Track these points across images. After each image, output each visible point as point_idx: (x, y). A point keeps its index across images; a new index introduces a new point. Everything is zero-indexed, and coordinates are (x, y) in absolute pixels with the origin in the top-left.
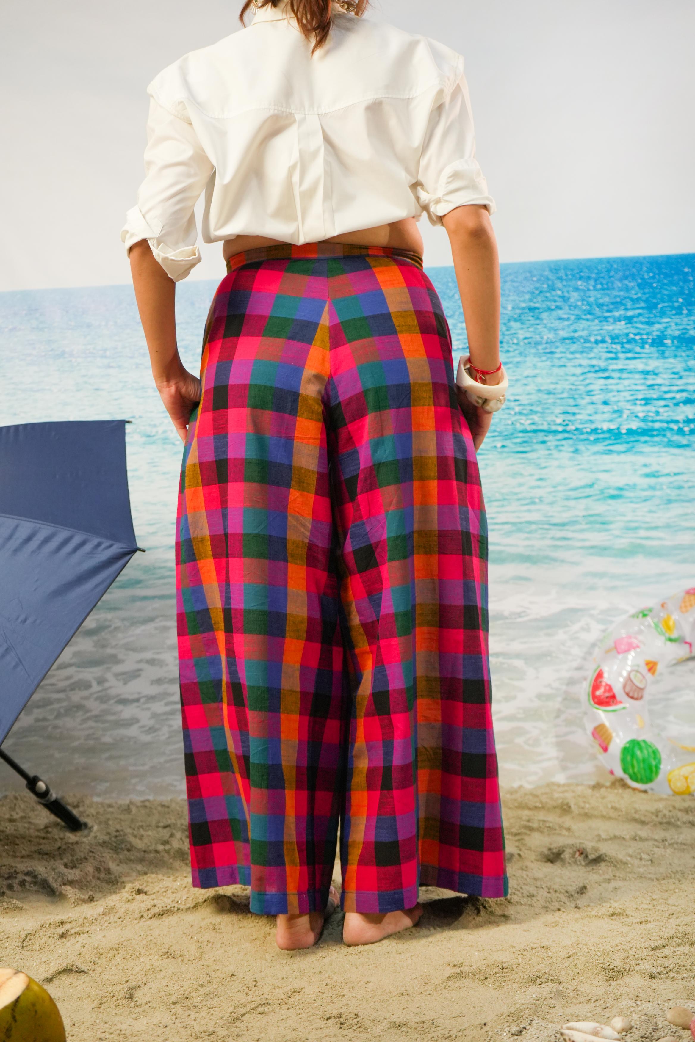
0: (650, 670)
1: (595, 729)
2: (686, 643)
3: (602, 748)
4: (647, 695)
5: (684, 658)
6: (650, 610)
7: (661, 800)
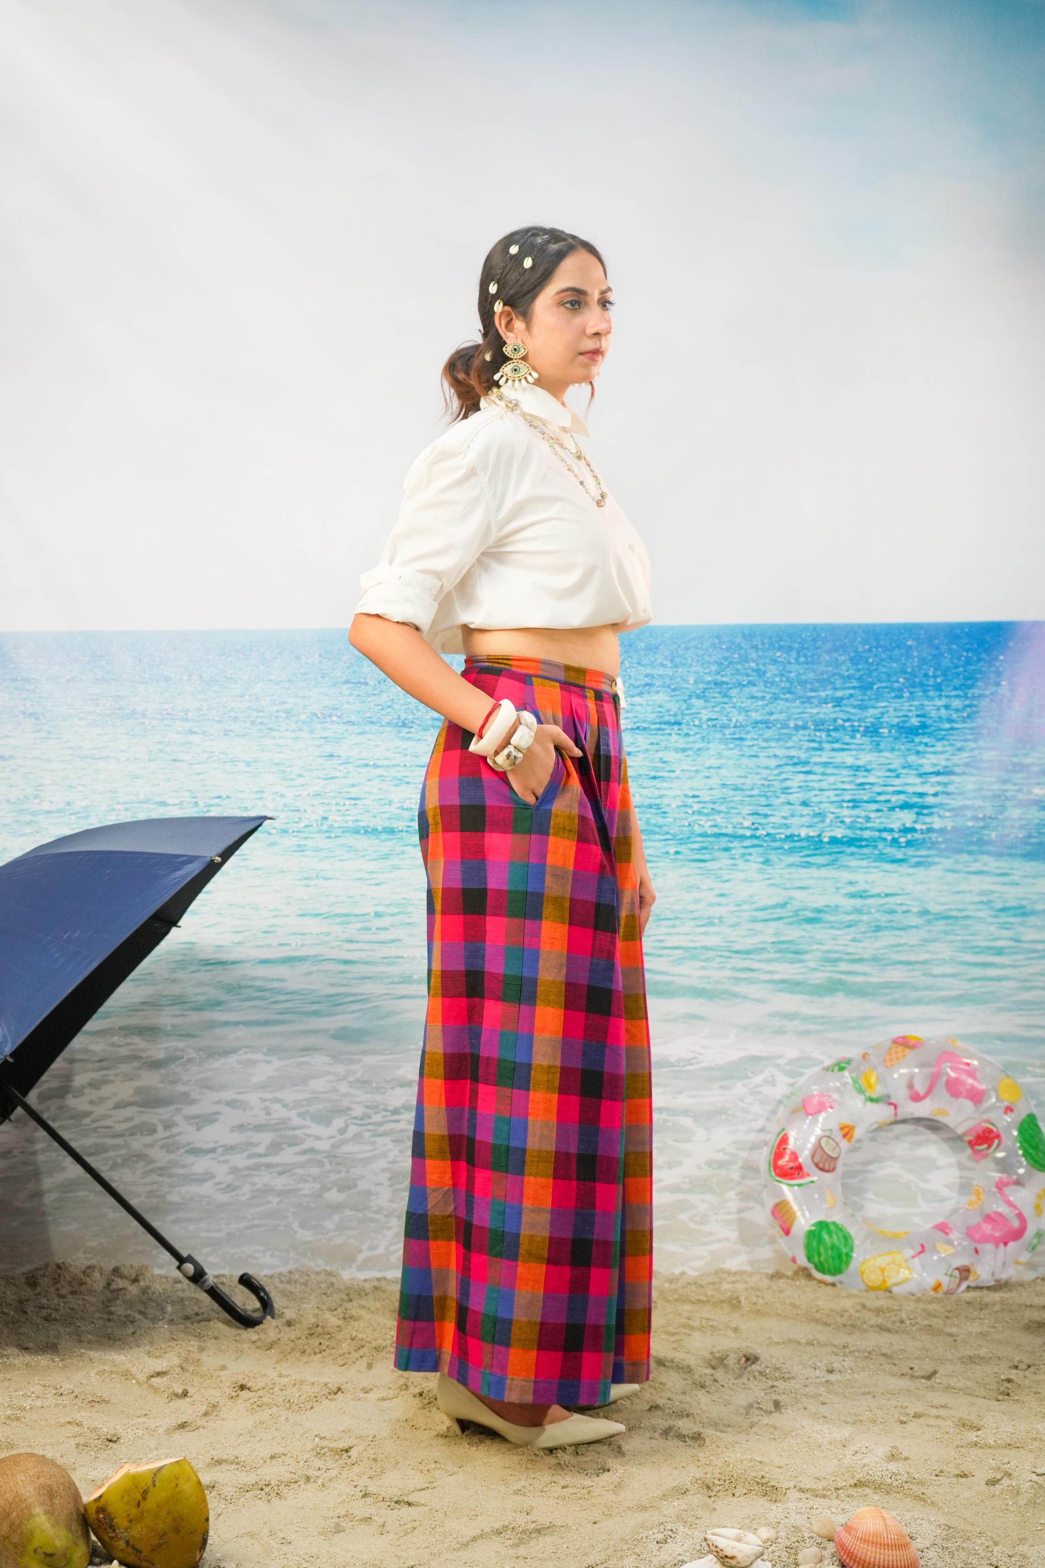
0: (845, 1136)
1: (776, 1206)
2: (890, 1104)
3: (783, 1230)
4: (840, 1167)
5: (888, 1122)
6: (849, 1062)
7: (849, 1296)
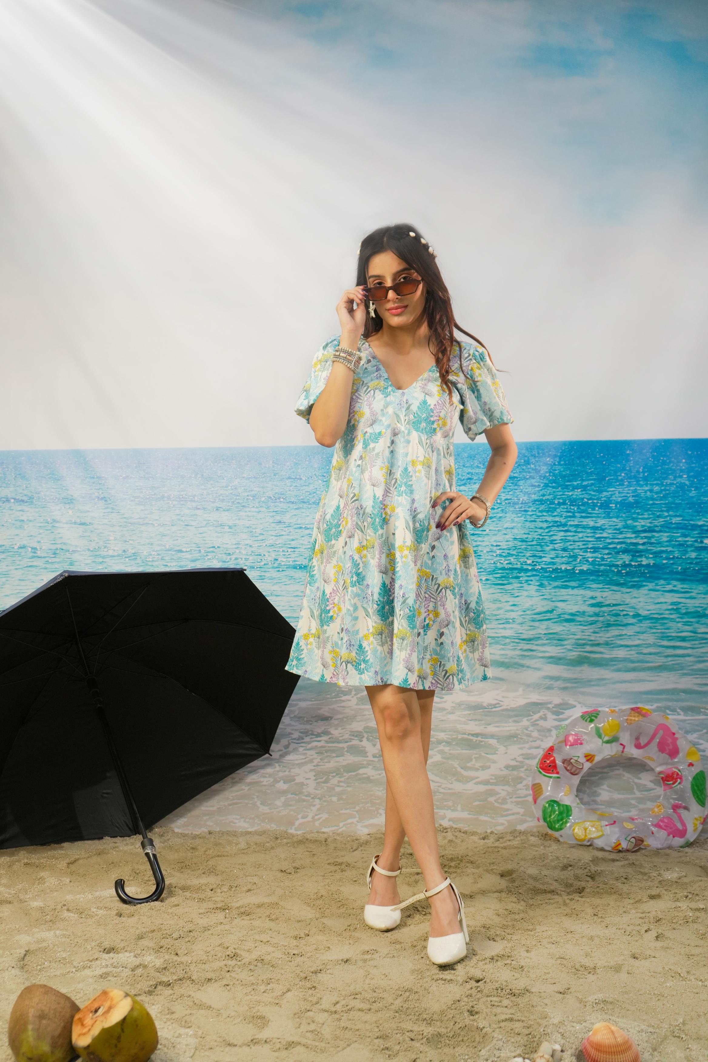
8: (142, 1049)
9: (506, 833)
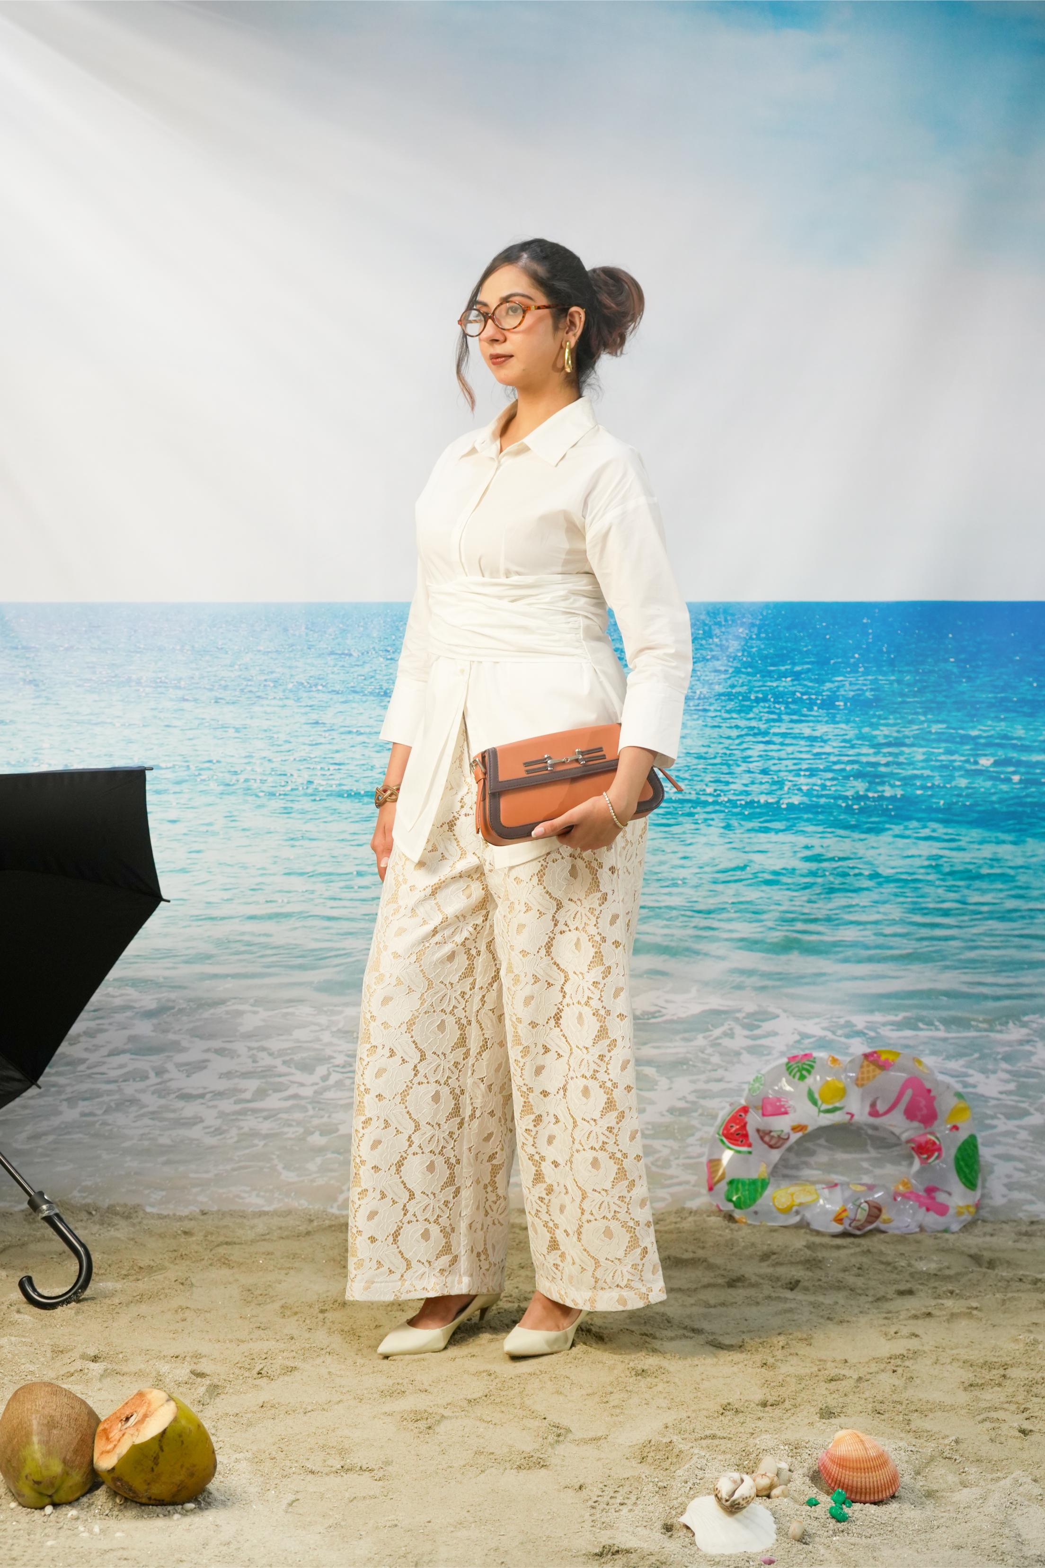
8: (192, 1475)
9: (669, 1213)
